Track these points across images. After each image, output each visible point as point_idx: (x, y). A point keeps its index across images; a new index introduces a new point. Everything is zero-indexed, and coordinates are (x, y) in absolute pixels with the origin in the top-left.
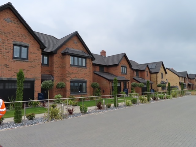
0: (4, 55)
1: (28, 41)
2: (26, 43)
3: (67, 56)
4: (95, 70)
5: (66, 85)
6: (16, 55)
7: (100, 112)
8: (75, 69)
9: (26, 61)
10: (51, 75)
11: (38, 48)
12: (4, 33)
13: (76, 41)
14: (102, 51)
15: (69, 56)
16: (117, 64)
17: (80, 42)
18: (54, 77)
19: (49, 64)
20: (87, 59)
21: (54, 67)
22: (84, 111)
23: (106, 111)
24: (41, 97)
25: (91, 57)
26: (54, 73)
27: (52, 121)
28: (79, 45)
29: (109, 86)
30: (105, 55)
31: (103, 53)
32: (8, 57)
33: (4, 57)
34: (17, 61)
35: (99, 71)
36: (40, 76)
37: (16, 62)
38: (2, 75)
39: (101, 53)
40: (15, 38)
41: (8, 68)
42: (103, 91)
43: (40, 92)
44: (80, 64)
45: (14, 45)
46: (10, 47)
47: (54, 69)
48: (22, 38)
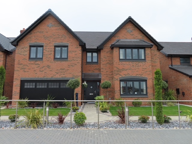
0: (47, 57)
1: (67, 40)
2: (65, 43)
4: (172, 64)
5: (114, 84)
8: (127, 65)
9: (65, 61)
11: (78, 45)
12: (46, 38)
15: (118, 48)
17: (136, 29)
18: (101, 75)
20: (147, 49)
26: (101, 71)
28: (137, 33)
32: (50, 59)
33: (47, 59)
34: (58, 61)
36: (80, 75)
37: (56, 63)
38: (45, 75)
40: (55, 40)
41: (50, 69)
42: (183, 94)
46: (51, 49)
47: (102, 66)
48: (62, 38)
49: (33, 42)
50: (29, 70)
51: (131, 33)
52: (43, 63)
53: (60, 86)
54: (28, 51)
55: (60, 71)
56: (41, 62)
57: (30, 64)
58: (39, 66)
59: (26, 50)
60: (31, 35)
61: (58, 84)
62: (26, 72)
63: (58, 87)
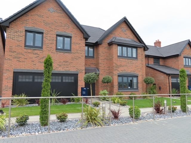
0: (48, 46)
1: (71, 31)
2: (68, 33)
3: (114, 47)
4: (148, 63)
5: (113, 79)
6: (59, 47)
8: (123, 61)
9: (69, 53)
10: (97, 68)
11: (82, 38)
12: (47, 24)
13: (125, 29)
14: (156, 41)
15: (117, 45)
16: (178, 55)
17: (129, 29)
18: (100, 70)
19: (95, 57)
20: (138, 49)
21: (100, 59)
22: (135, 116)
23: (170, 118)
24: (84, 93)
25: (143, 46)
26: (100, 66)
28: (129, 33)
29: (168, 82)
30: (160, 45)
31: (158, 43)
32: (51, 49)
33: (48, 48)
34: (60, 52)
35: (153, 63)
36: (84, 69)
37: (59, 54)
39: (155, 43)
40: (58, 28)
42: (160, 88)
43: (84, 87)
44: (130, 55)
45: (57, 35)
46: (53, 38)
47: (100, 61)
48: (65, 28)
49: (30, 27)
50: (26, 60)
51: (125, 33)
52: (43, 53)
53: (62, 79)
54: (24, 37)
55: (63, 63)
56: (41, 51)
57: (26, 52)
58: (38, 55)
59: (21, 35)
60: (28, 17)
61: (60, 77)
62: (21, 62)
63: (60, 81)
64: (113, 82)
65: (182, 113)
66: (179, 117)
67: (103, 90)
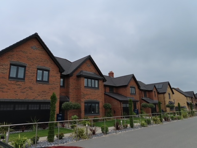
0: (30, 78)
1: (49, 65)
2: (47, 67)
3: (82, 79)
4: (105, 91)
5: (81, 105)
6: (39, 79)
7: (119, 133)
8: (89, 91)
9: (47, 84)
10: (67, 96)
11: (58, 71)
12: (30, 59)
13: (90, 64)
14: (110, 72)
15: (84, 78)
16: (126, 85)
17: (92, 65)
18: (70, 98)
19: (65, 86)
20: (99, 81)
21: (70, 88)
22: (105, 131)
23: (125, 132)
24: (60, 118)
25: (103, 79)
26: (70, 94)
27: (80, 141)
28: (92, 68)
29: (120, 107)
30: (113, 76)
31: (111, 74)
32: (32, 80)
33: (29, 80)
34: (40, 83)
35: (108, 91)
36: (59, 98)
37: (39, 85)
38: (27, 97)
39: (109, 74)
40: (39, 63)
41: (32, 91)
42: (115, 112)
43: (58, 113)
44: (93, 86)
45: (38, 69)
46: (34, 71)
47: (70, 90)
48: (45, 63)
49: (15, 60)
50: (9, 90)
51: (89, 67)
52: (25, 84)
53: (40, 107)
54: (9, 70)
55: (42, 93)
56: (23, 83)
57: (10, 84)
58: (20, 86)
59: (6, 68)
60: (14, 52)
61: (38, 106)
62: (4, 92)
63: (38, 108)
64: (81, 108)
65: (131, 128)
66: (129, 131)
67: (73, 116)
